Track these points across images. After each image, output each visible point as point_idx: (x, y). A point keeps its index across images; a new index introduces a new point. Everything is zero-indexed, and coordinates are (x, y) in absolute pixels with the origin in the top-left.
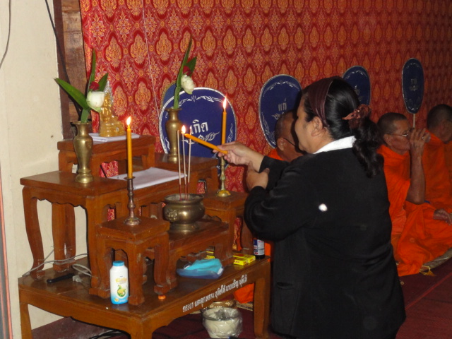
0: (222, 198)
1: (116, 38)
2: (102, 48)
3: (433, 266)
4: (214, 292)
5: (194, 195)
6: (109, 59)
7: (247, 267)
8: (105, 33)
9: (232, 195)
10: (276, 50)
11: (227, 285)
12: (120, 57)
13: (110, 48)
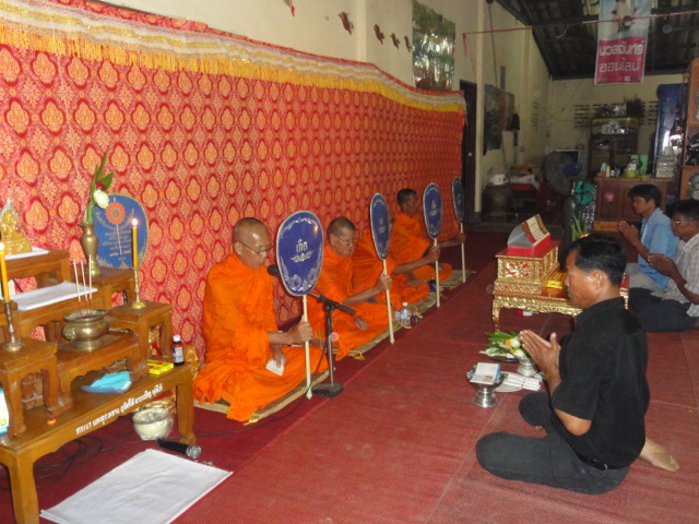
0: (137, 310)
1: (29, 153)
2: (13, 164)
3: (364, 351)
4: (119, 407)
5: (100, 311)
6: (21, 175)
7: (164, 375)
8: (14, 149)
9: (147, 306)
10: (221, 163)
11: (136, 397)
12: (36, 172)
13: (21, 163)
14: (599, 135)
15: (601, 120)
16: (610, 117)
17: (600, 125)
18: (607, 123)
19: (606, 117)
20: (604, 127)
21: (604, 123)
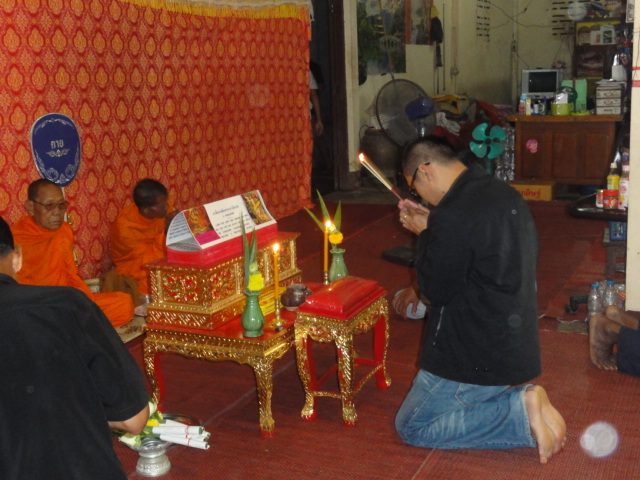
14: (587, 47)
15: (589, 25)
16: (602, 20)
17: (587, 31)
18: (598, 28)
19: (597, 19)
20: (594, 34)
21: (593, 28)
